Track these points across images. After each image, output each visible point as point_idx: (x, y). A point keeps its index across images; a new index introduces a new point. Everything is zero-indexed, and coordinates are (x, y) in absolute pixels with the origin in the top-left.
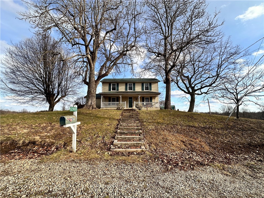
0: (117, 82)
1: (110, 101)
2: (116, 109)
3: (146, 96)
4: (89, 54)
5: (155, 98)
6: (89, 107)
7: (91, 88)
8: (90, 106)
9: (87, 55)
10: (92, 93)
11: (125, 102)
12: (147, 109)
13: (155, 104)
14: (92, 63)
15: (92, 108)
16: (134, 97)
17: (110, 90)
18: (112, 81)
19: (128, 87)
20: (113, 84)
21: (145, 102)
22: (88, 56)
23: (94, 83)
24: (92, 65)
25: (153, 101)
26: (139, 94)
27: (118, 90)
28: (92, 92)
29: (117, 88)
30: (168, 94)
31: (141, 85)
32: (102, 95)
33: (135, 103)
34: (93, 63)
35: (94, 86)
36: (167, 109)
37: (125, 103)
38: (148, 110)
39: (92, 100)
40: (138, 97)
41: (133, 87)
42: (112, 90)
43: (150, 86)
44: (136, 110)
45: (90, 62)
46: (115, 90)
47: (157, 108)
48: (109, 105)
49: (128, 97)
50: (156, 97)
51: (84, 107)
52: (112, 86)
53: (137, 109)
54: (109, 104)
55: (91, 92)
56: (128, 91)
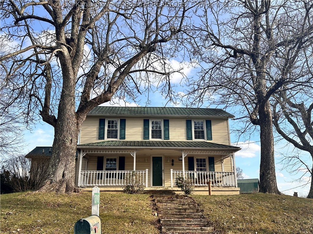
0: (122, 117)
1: (100, 168)
2: (124, 191)
3: (198, 155)
4: (66, 46)
5: (221, 161)
6: (57, 187)
7: (65, 133)
8: (61, 182)
9: (61, 48)
10: (68, 147)
11: (147, 170)
12: (209, 191)
13: (223, 176)
14: (71, 68)
15: (67, 191)
16: (167, 158)
17: (101, 136)
18: (108, 114)
19: (150, 129)
20: (109, 123)
21: (195, 170)
22: (61, 50)
23: (74, 120)
24: (71, 73)
25: (217, 167)
26: (182, 150)
27: (123, 137)
28: (68, 144)
29: (121, 132)
30: (269, 153)
31: (184, 124)
32: (84, 150)
33: (173, 173)
34: (73, 68)
35: (73, 128)
36: (267, 193)
37: (145, 174)
38: (212, 193)
39: (65, 166)
40: (181, 157)
41: (165, 131)
42: (108, 138)
43: (207, 127)
44: (176, 192)
45: (66, 65)
46: (116, 137)
47: (233, 189)
48: (98, 179)
49: (149, 157)
50: (225, 157)
51: (44, 187)
52: (109, 127)
53: (180, 189)
54: (100, 177)
55: (64, 143)
56: (151, 139)
